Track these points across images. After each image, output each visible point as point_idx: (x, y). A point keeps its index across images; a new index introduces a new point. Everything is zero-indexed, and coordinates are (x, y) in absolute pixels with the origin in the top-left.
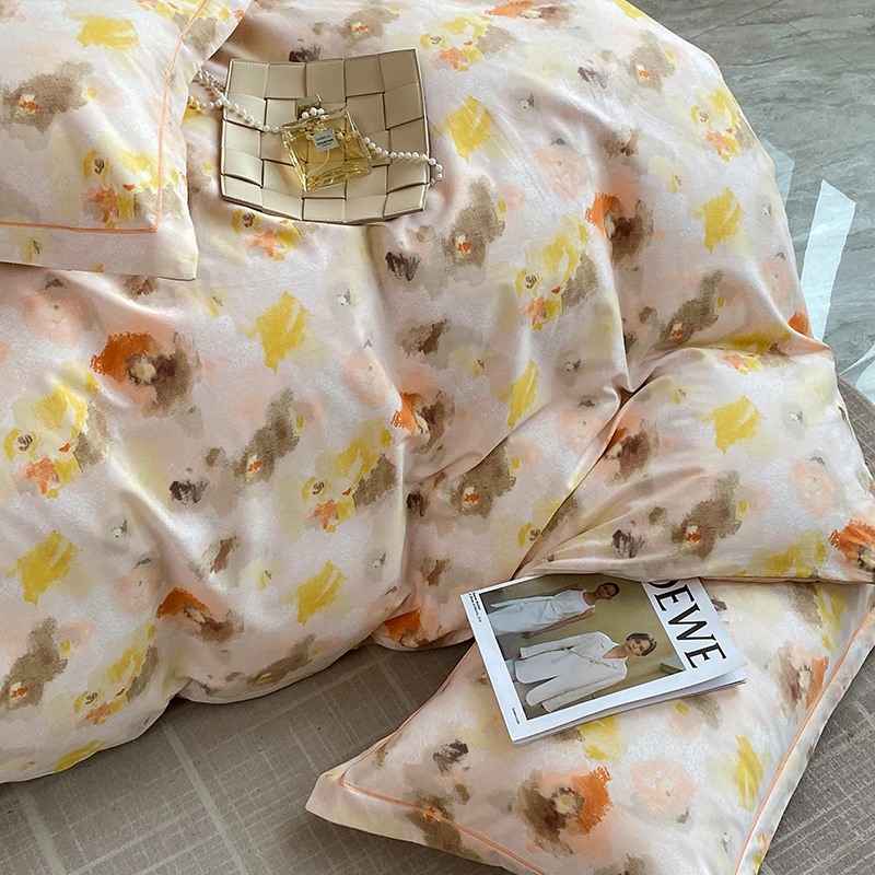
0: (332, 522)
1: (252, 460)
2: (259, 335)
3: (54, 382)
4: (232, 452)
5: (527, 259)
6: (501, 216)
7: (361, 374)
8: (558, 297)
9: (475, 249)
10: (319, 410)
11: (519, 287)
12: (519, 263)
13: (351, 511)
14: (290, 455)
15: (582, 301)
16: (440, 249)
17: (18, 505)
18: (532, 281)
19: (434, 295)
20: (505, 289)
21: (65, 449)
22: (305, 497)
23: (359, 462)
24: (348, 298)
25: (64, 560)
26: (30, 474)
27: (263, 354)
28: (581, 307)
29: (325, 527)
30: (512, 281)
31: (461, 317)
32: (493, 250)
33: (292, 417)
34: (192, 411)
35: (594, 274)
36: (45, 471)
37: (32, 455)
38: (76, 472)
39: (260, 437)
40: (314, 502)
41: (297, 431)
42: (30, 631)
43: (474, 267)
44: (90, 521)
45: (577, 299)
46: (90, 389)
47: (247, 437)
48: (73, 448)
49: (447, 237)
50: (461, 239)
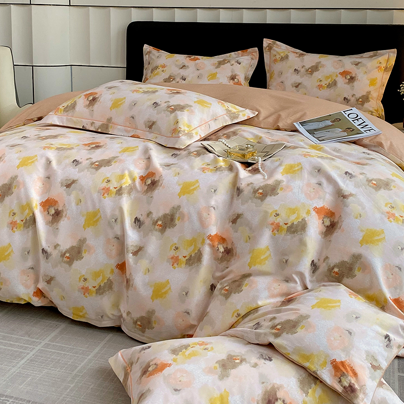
0: (175, 265)
1: (160, 223)
2: (182, 186)
3: (127, 173)
4: (155, 216)
5: (280, 207)
6: (279, 191)
7: (205, 215)
8: (286, 227)
9: (263, 196)
10: (186, 218)
11: (271, 214)
12: (276, 208)
13: (183, 265)
14: (172, 229)
15: (295, 234)
16: (252, 191)
17: (95, 195)
18: (278, 215)
19: (243, 204)
20: (266, 212)
21: (115, 188)
22: (171, 249)
23: (192, 247)
24: (215, 191)
25: (97, 220)
26: (103, 189)
27: (179, 191)
28: (294, 236)
29: (173, 265)
30: (270, 211)
31: (248, 215)
32: (269, 199)
33: (177, 216)
34: (152, 197)
35: (305, 228)
36: (107, 191)
37: (107, 185)
38: (113, 195)
39: (165, 216)
40: (172, 253)
41: (177, 222)
42: (79, 238)
43: (259, 201)
44: (109, 212)
45: (294, 232)
46: (134, 180)
47: (161, 214)
48: (117, 189)
49: (256, 188)
50: (261, 191)
